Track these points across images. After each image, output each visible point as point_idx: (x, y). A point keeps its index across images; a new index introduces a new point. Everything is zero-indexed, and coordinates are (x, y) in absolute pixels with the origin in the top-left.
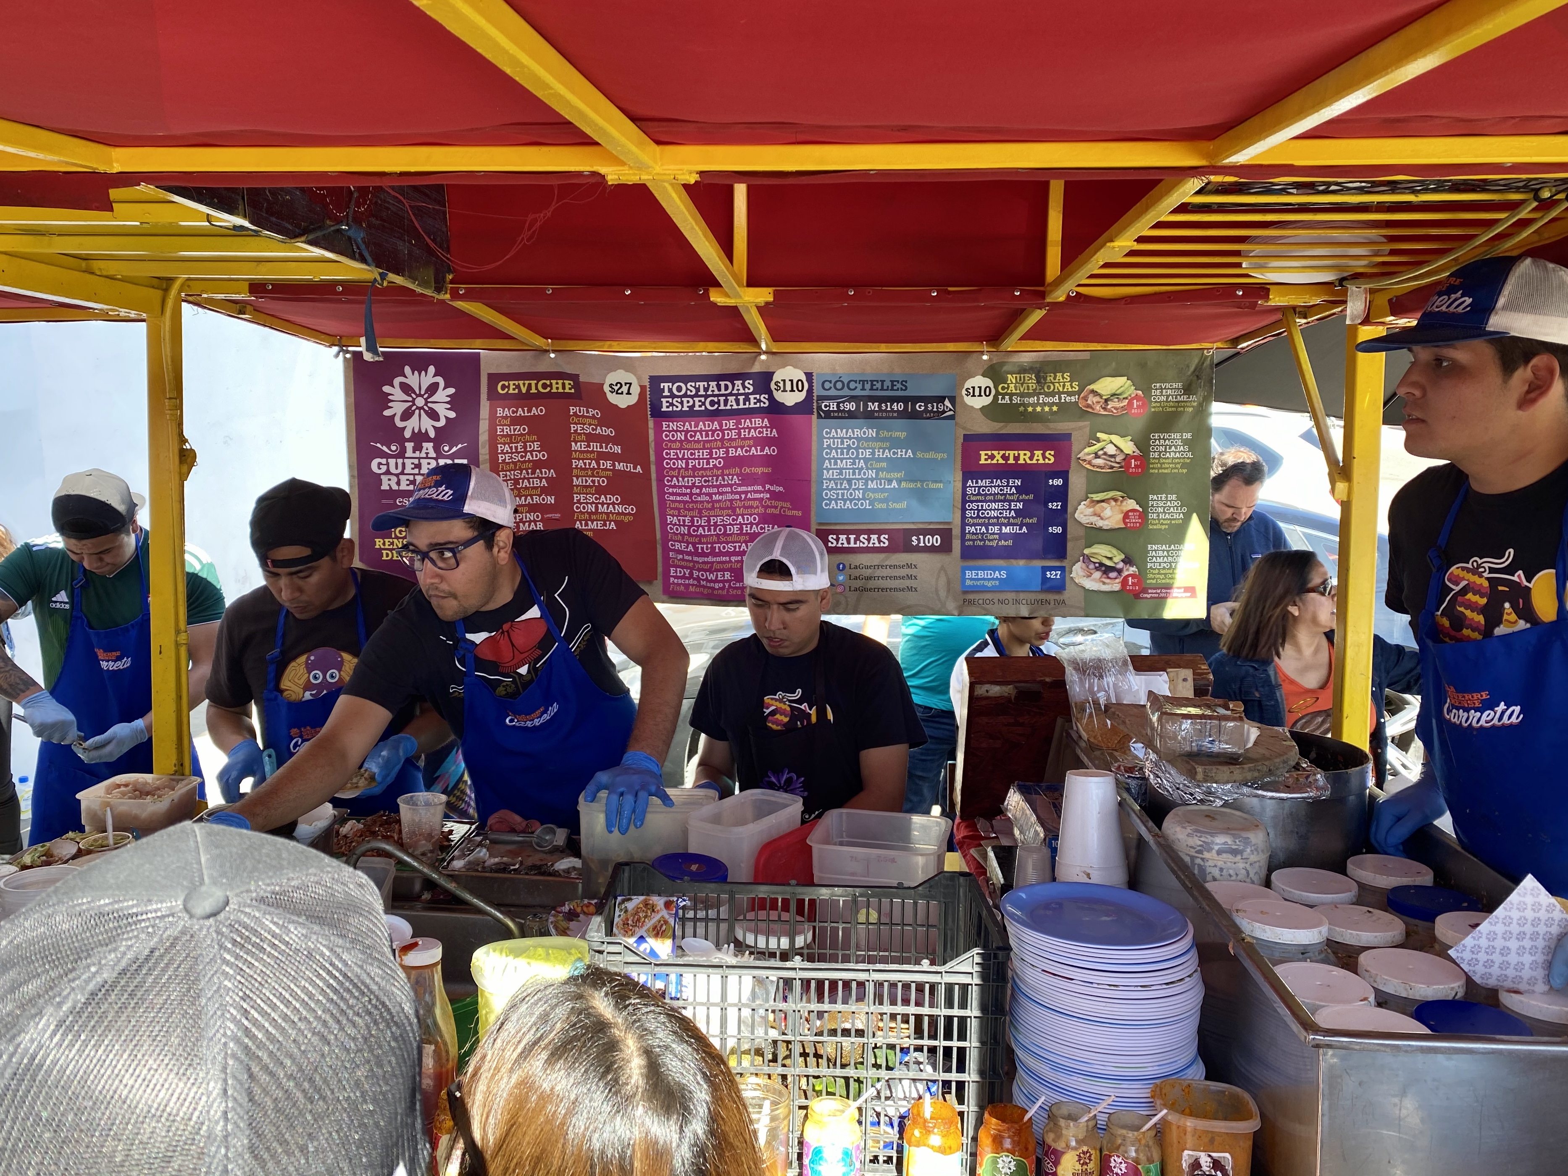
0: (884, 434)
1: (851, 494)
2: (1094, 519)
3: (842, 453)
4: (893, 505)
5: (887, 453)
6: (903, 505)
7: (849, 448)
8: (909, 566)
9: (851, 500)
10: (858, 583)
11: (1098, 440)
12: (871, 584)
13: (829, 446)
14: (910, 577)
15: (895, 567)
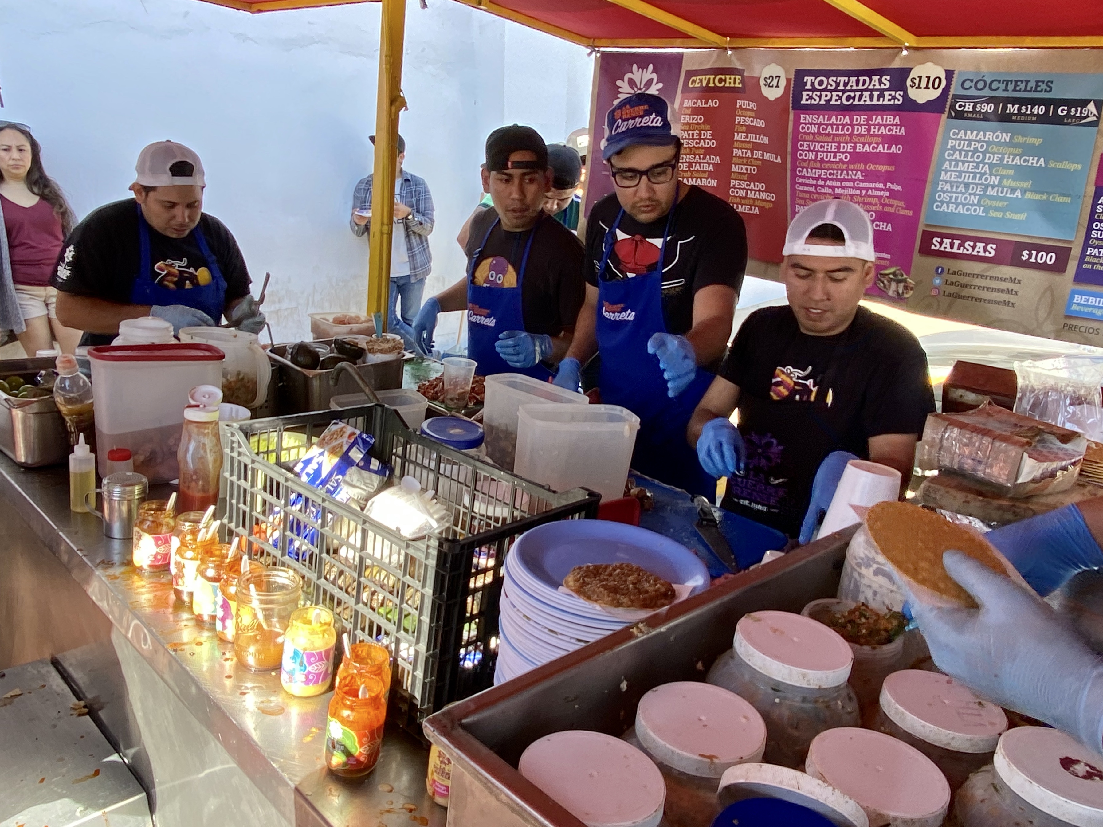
0: (1020, 139)
1: (966, 198)
3: (966, 156)
4: (1009, 215)
5: (1017, 161)
6: (1022, 217)
7: (976, 150)
8: (1013, 280)
9: (964, 205)
10: (953, 289)
12: (965, 292)
13: (953, 148)
14: (1009, 292)
15: (996, 279)
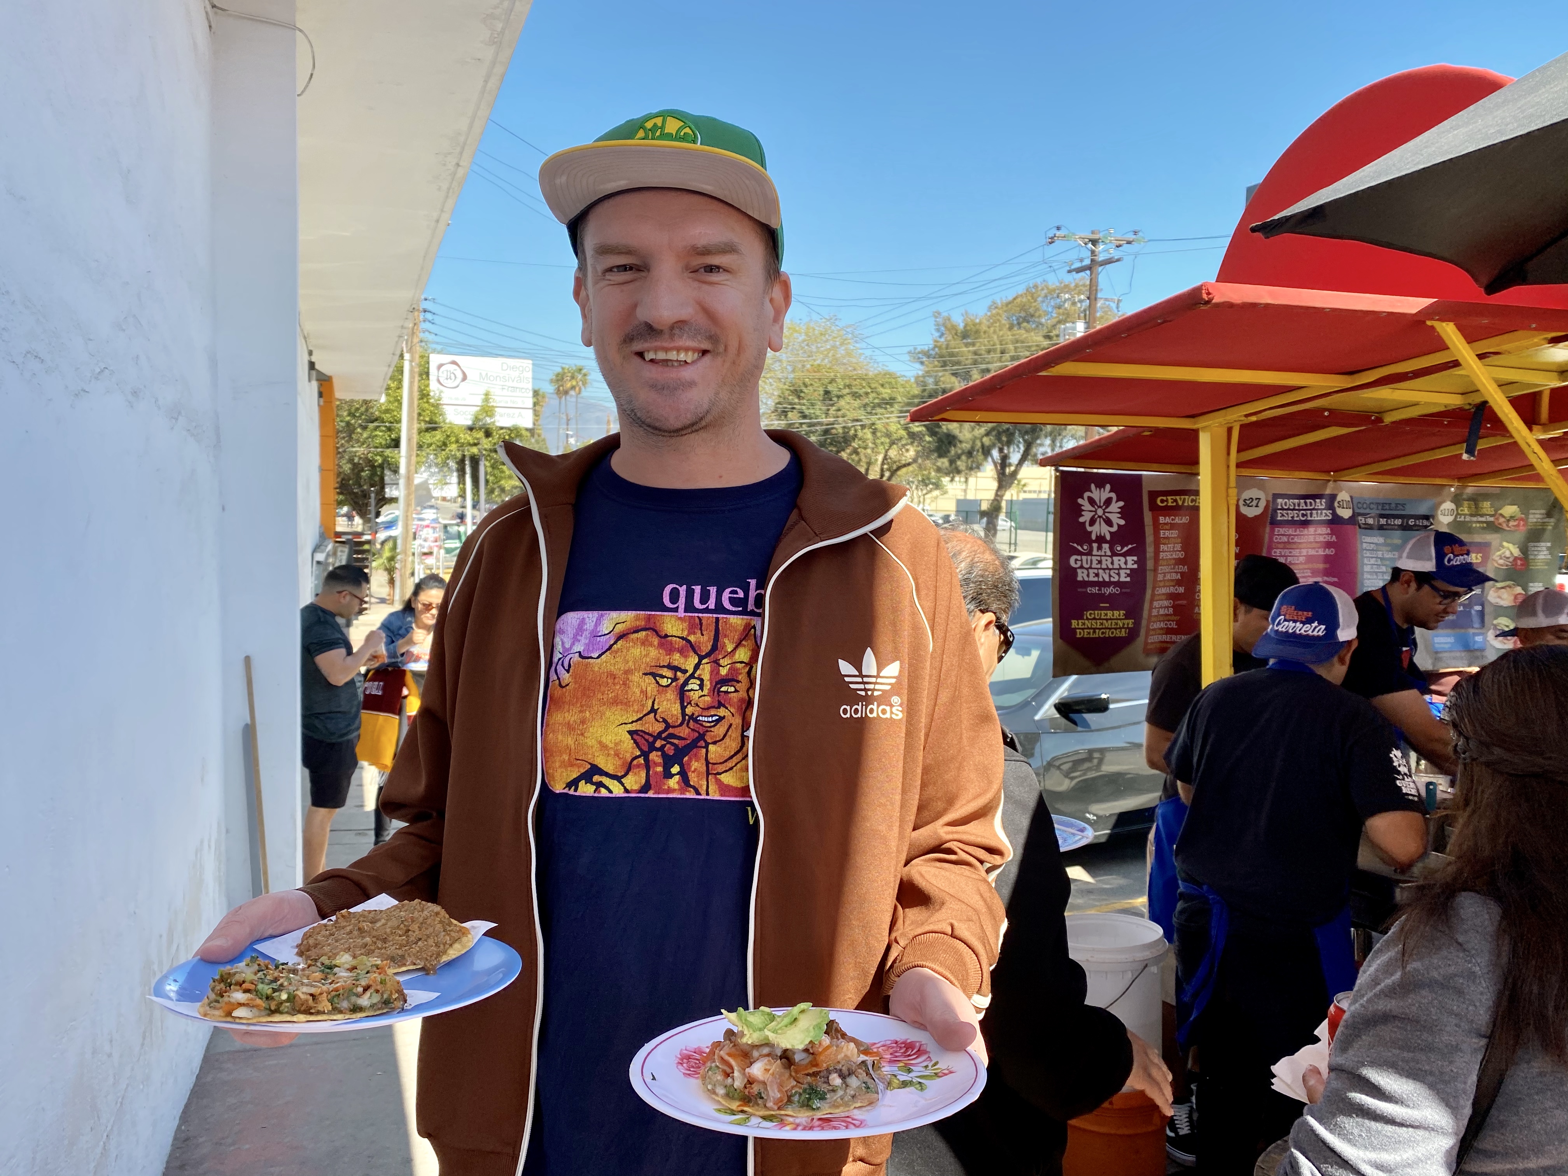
0: (1389, 541)
2: (1498, 600)
7: (1373, 550)
11: (1503, 547)
